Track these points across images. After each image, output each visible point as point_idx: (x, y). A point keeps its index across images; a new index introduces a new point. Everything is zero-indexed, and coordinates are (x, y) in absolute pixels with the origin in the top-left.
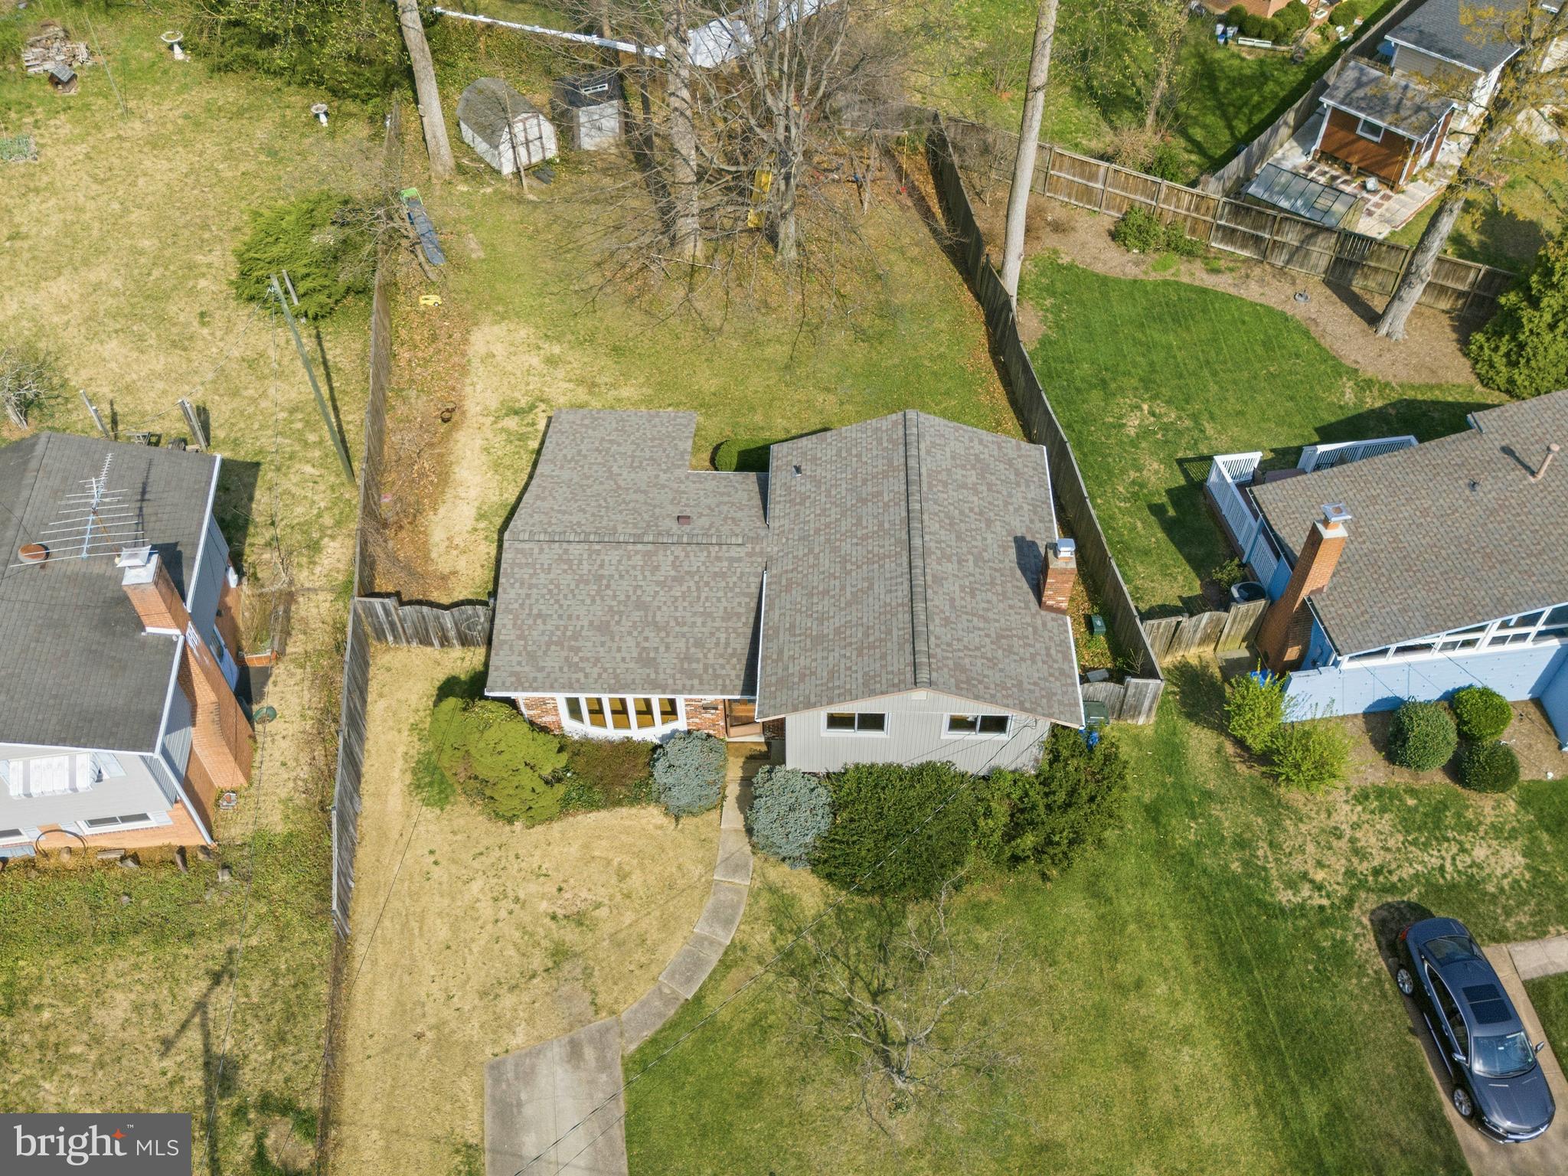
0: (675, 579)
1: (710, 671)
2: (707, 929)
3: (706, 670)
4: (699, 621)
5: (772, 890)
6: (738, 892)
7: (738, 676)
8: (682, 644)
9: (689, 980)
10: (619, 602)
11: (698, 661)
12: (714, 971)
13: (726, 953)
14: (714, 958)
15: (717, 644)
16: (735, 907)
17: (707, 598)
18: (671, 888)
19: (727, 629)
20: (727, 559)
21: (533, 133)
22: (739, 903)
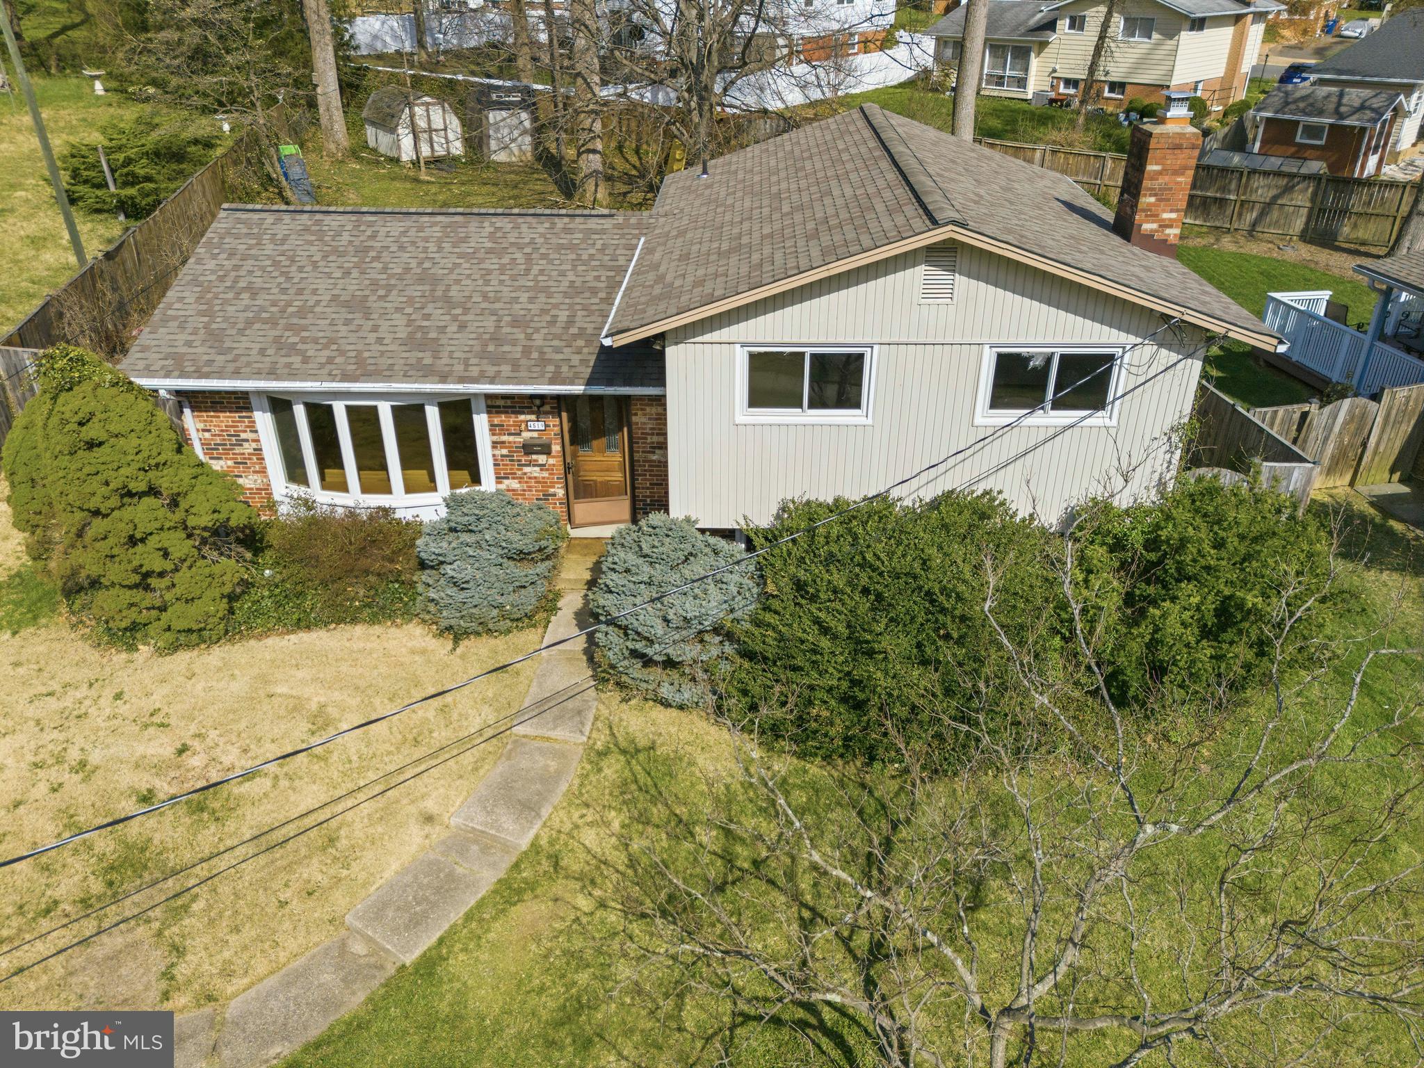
0: (490, 251)
1: (535, 355)
2: (481, 817)
3: (527, 351)
4: (524, 297)
5: (630, 752)
6: (561, 755)
7: (583, 362)
8: (490, 323)
9: (416, 922)
10: (391, 276)
11: (514, 343)
12: (480, 905)
13: (516, 866)
14: (487, 878)
15: (553, 323)
16: (549, 780)
17: (542, 272)
18: (416, 742)
19: (571, 306)
20: (581, 231)
21: (437, 122)
22: (559, 774)
